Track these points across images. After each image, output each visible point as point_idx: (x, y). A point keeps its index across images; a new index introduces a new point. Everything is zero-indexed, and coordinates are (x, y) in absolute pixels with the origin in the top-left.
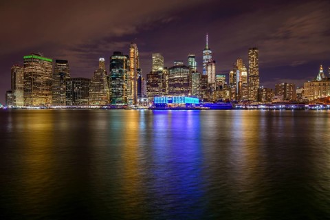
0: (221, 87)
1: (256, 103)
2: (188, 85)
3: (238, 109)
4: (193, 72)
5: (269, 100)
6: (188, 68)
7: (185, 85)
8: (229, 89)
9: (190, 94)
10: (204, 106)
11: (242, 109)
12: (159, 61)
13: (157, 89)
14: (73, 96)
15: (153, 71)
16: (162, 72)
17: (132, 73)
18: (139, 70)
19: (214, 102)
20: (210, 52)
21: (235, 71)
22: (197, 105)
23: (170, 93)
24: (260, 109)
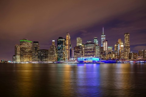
0: (110, 52)
1: (128, 60)
2: (94, 52)
3: (119, 63)
4: (97, 46)
5: (135, 59)
6: (94, 44)
8: (114, 53)
9: (95, 56)
10: (102, 62)
11: (121, 63)
12: (80, 41)
13: (79, 54)
14: (41, 58)
15: (77, 45)
16: (81, 46)
17: (67, 47)
18: (70, 45)
19: (107, 60)
20: (105, 36)
21: (117, 45)
22: (98, 61)
23: (85, 56)
24: (131, 63)
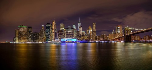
0: (84, 35)
1: (95, 41)
2: (73, 34)
3: (90, 42)
4: (75, 30)
5: (99, 40)
6: (73, 28)
7: (71, 34)
8: (86, 36)
9: (73, 38)
10: (78, 42)
11: (91, 42)
12: (62, 26)
13: (62, 36)
14: (33, 39)
15: (61, 29)
16: (63, 30)
17: (53, 30)
18: (55, 29)
19: (82, 40)
20: (80, 23)
21: (88, 30)
22: (76, 41)
23: (66, 37)
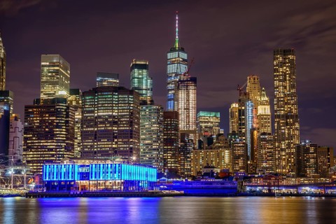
0: (210, 140)
1: (293, 181)
2: (131, 134)
3: (252, 194)
4: (144, 103)
5: (324, 174)
6: (131, 92)
7: (122, 134)
8: (229, 146)
9: (134, 158)
10: (170, 187)
11: (261, 194)
12: (57, 72)
13: (51, 144)
15: (43, 96)
16: (64, 100)
19: (193, 178)
20: (184, 56)
21: (242, 103)
22: (152, 184)
23: (85, 155)
24: (305, 195)
